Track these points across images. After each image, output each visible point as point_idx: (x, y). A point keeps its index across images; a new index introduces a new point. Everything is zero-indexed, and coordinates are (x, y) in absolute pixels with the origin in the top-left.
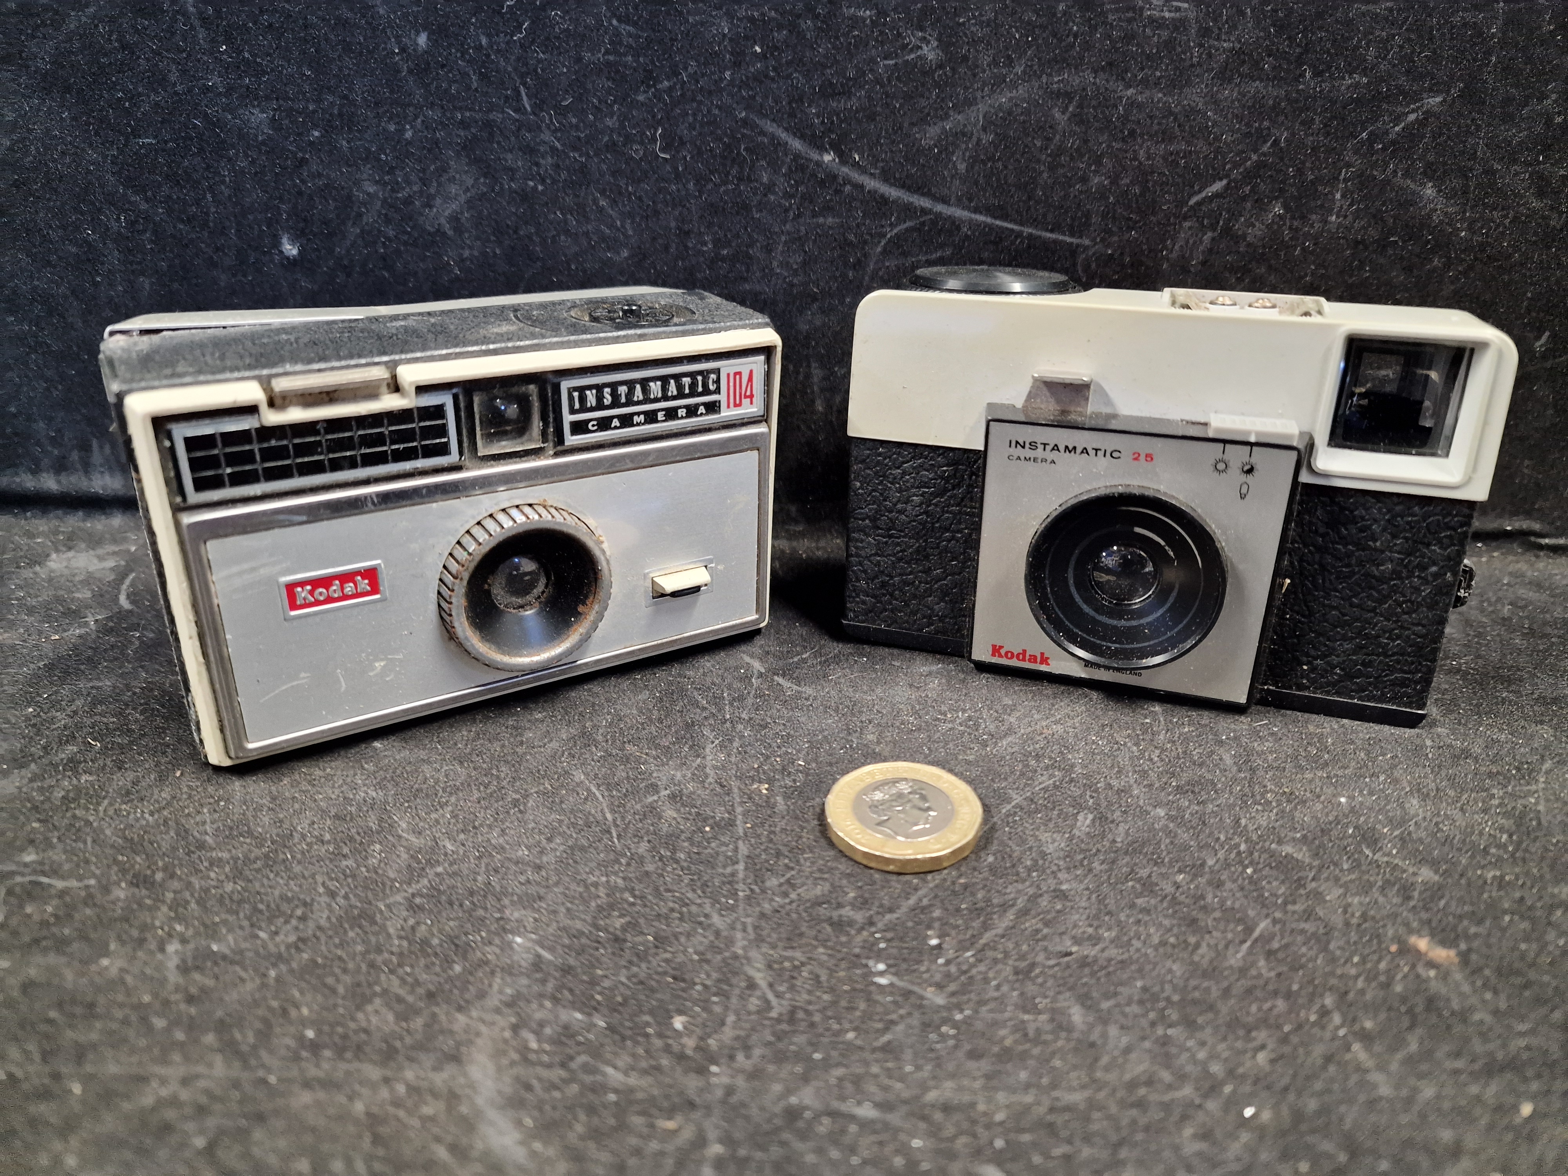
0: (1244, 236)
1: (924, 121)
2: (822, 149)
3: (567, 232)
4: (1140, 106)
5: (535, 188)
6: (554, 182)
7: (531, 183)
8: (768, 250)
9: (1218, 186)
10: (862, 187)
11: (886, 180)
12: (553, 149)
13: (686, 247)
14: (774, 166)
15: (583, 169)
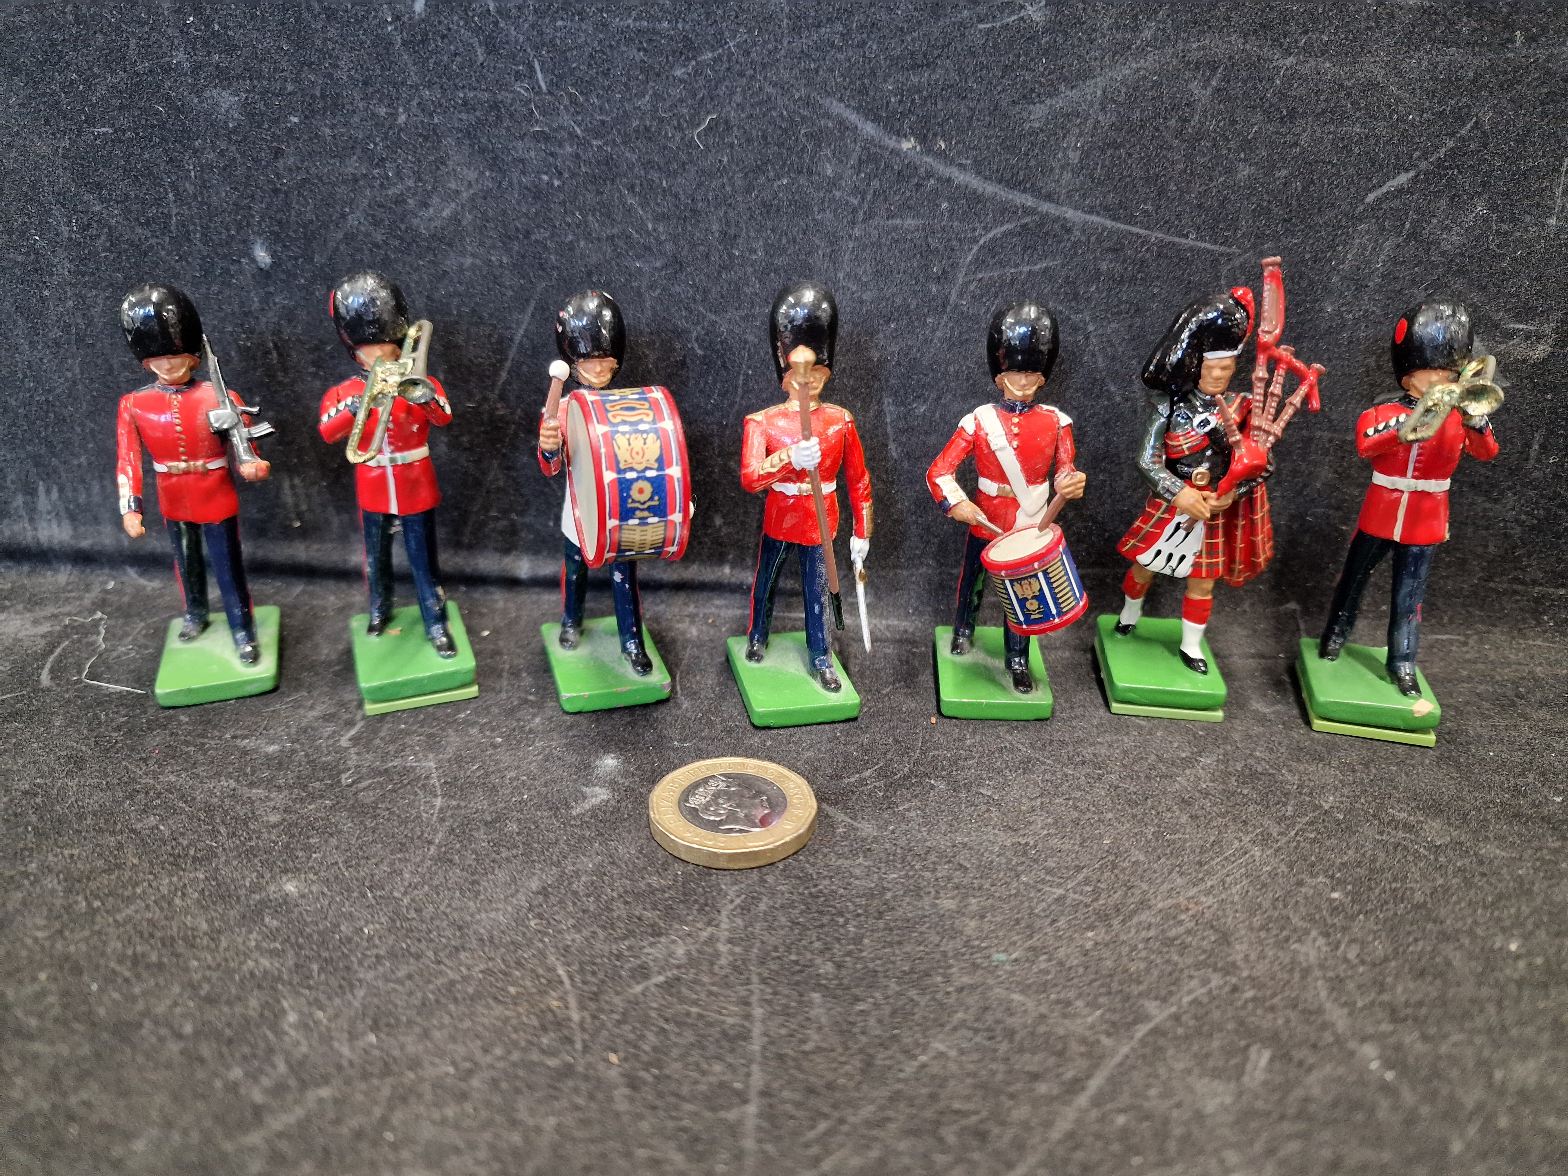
0: (1438, 243)
1: (1027, 98)
2: (900, 134)
3: (588, 238)
4: (1304, 79)
5: (550, 184)
6: (573, 175)
7: (545, 178)
8: (833, 258)
9: (1403, 179)
10: (949, 180)
11: (979, 173)
12: (572, 135)
13: (731, 256)
14: (840, 156)
15: (608, 161)
